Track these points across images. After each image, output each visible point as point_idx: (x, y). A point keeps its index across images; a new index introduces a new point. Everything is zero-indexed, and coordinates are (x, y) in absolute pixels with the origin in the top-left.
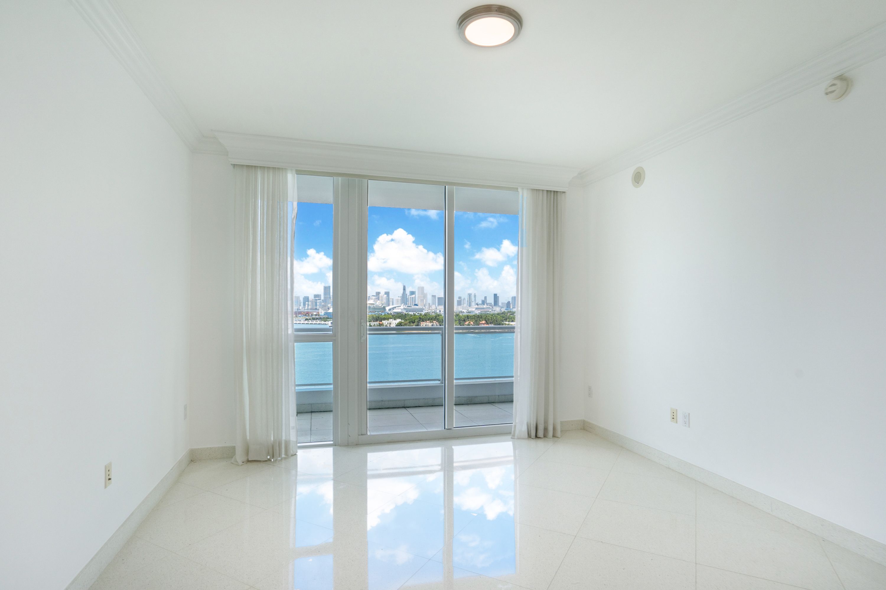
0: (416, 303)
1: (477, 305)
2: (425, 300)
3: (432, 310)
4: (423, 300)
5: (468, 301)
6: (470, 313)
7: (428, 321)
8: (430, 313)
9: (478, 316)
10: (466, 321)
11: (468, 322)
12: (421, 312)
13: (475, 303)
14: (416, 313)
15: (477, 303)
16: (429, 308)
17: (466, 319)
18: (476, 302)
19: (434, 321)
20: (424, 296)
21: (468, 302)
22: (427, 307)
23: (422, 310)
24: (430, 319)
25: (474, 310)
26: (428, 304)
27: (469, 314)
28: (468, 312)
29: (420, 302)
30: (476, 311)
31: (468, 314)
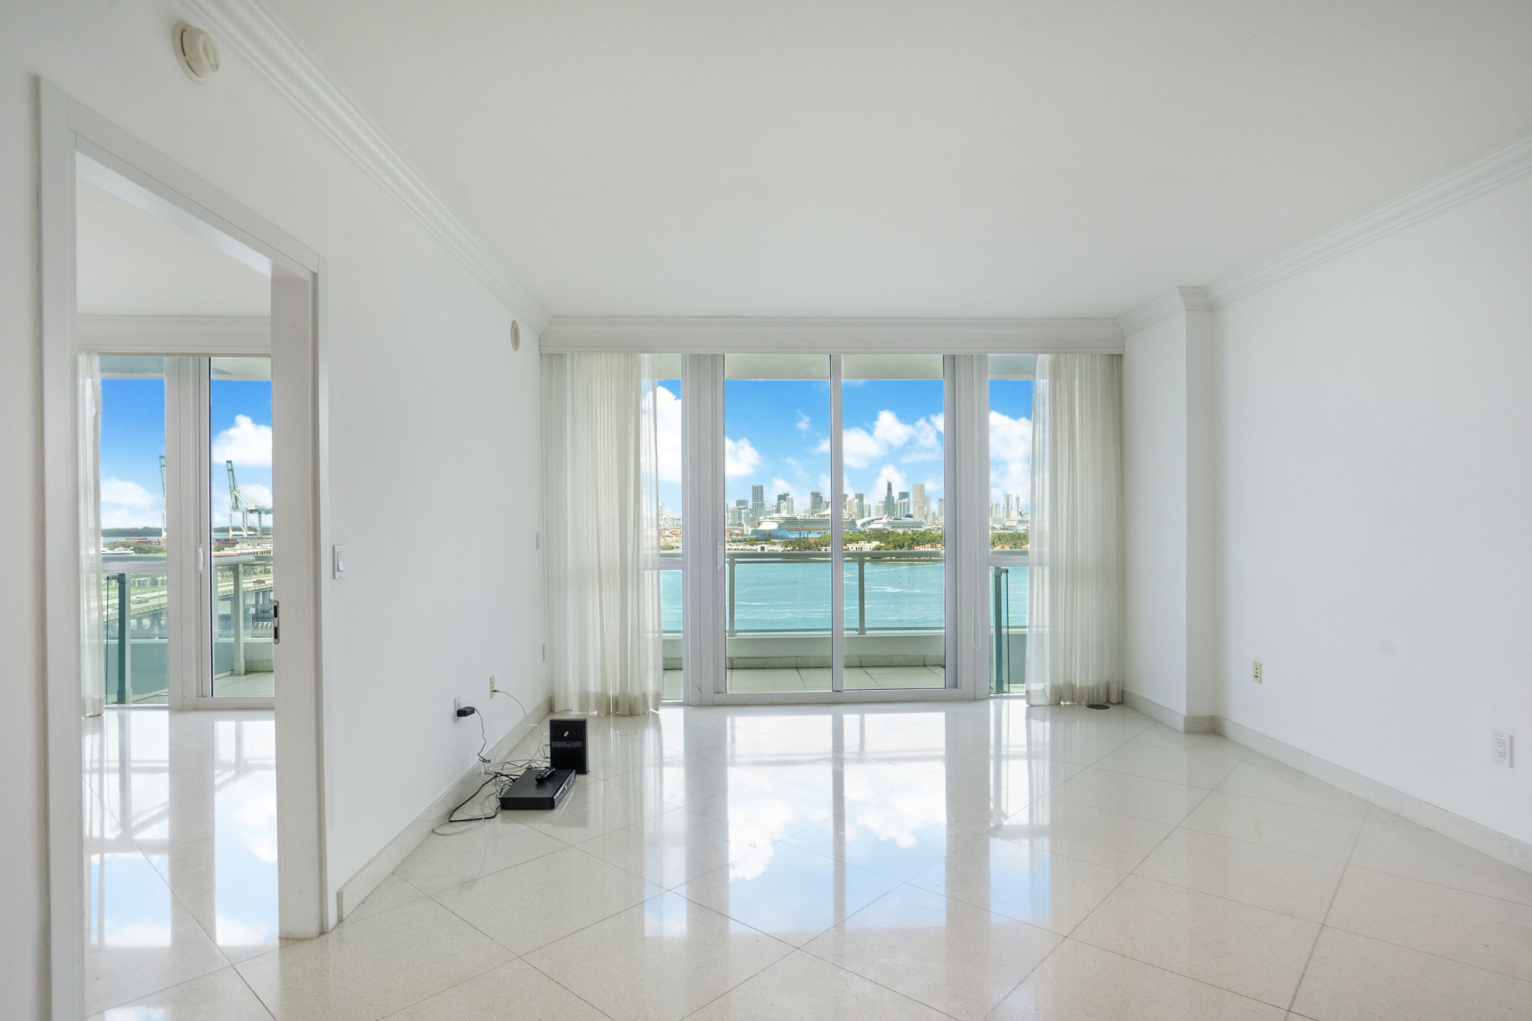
0: (909, 514)
1: (1021, 515)
2: (926, 507)
3: (939, 525)
4: (922, 507)
5: (1004, 508)
6: (1007, 529)
7: (926, 545)
8: (933, 530)
9: (1018, 535)
10: (996, 544)
11: (1001, 546)
12: (918, 529)
13: (1018, 512)
14: (909, 530)
15: (1020, 513)
16: (934, 521)
17: (995, 541)
18: (1020, 511)
19: (937, 545)
20: (924, 500)
21: (1005, 510)
22: (930, 519)
23: (919, 525)
24: (932, 540)
25: (1015, 524)
26: (931, 515)
27: (1005, 531)
28: (1004, 529)
29: (917, 511)
30: (1019, 526)
31: (1003, 531)
